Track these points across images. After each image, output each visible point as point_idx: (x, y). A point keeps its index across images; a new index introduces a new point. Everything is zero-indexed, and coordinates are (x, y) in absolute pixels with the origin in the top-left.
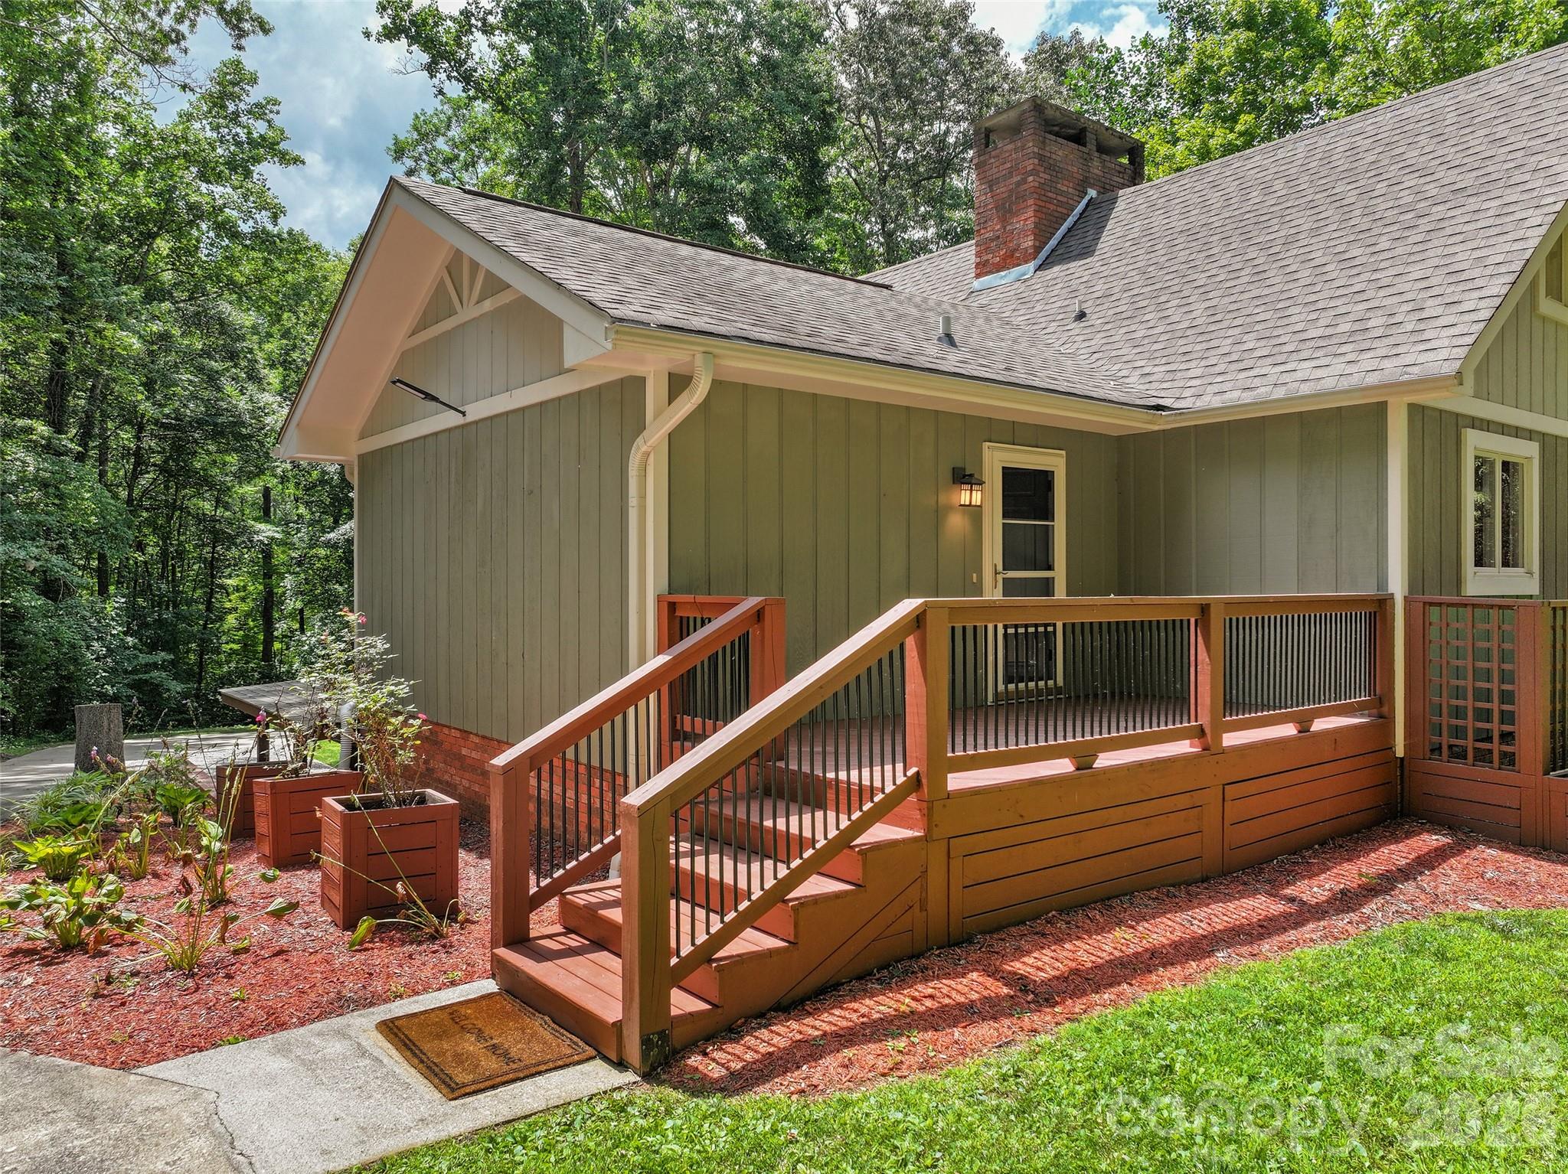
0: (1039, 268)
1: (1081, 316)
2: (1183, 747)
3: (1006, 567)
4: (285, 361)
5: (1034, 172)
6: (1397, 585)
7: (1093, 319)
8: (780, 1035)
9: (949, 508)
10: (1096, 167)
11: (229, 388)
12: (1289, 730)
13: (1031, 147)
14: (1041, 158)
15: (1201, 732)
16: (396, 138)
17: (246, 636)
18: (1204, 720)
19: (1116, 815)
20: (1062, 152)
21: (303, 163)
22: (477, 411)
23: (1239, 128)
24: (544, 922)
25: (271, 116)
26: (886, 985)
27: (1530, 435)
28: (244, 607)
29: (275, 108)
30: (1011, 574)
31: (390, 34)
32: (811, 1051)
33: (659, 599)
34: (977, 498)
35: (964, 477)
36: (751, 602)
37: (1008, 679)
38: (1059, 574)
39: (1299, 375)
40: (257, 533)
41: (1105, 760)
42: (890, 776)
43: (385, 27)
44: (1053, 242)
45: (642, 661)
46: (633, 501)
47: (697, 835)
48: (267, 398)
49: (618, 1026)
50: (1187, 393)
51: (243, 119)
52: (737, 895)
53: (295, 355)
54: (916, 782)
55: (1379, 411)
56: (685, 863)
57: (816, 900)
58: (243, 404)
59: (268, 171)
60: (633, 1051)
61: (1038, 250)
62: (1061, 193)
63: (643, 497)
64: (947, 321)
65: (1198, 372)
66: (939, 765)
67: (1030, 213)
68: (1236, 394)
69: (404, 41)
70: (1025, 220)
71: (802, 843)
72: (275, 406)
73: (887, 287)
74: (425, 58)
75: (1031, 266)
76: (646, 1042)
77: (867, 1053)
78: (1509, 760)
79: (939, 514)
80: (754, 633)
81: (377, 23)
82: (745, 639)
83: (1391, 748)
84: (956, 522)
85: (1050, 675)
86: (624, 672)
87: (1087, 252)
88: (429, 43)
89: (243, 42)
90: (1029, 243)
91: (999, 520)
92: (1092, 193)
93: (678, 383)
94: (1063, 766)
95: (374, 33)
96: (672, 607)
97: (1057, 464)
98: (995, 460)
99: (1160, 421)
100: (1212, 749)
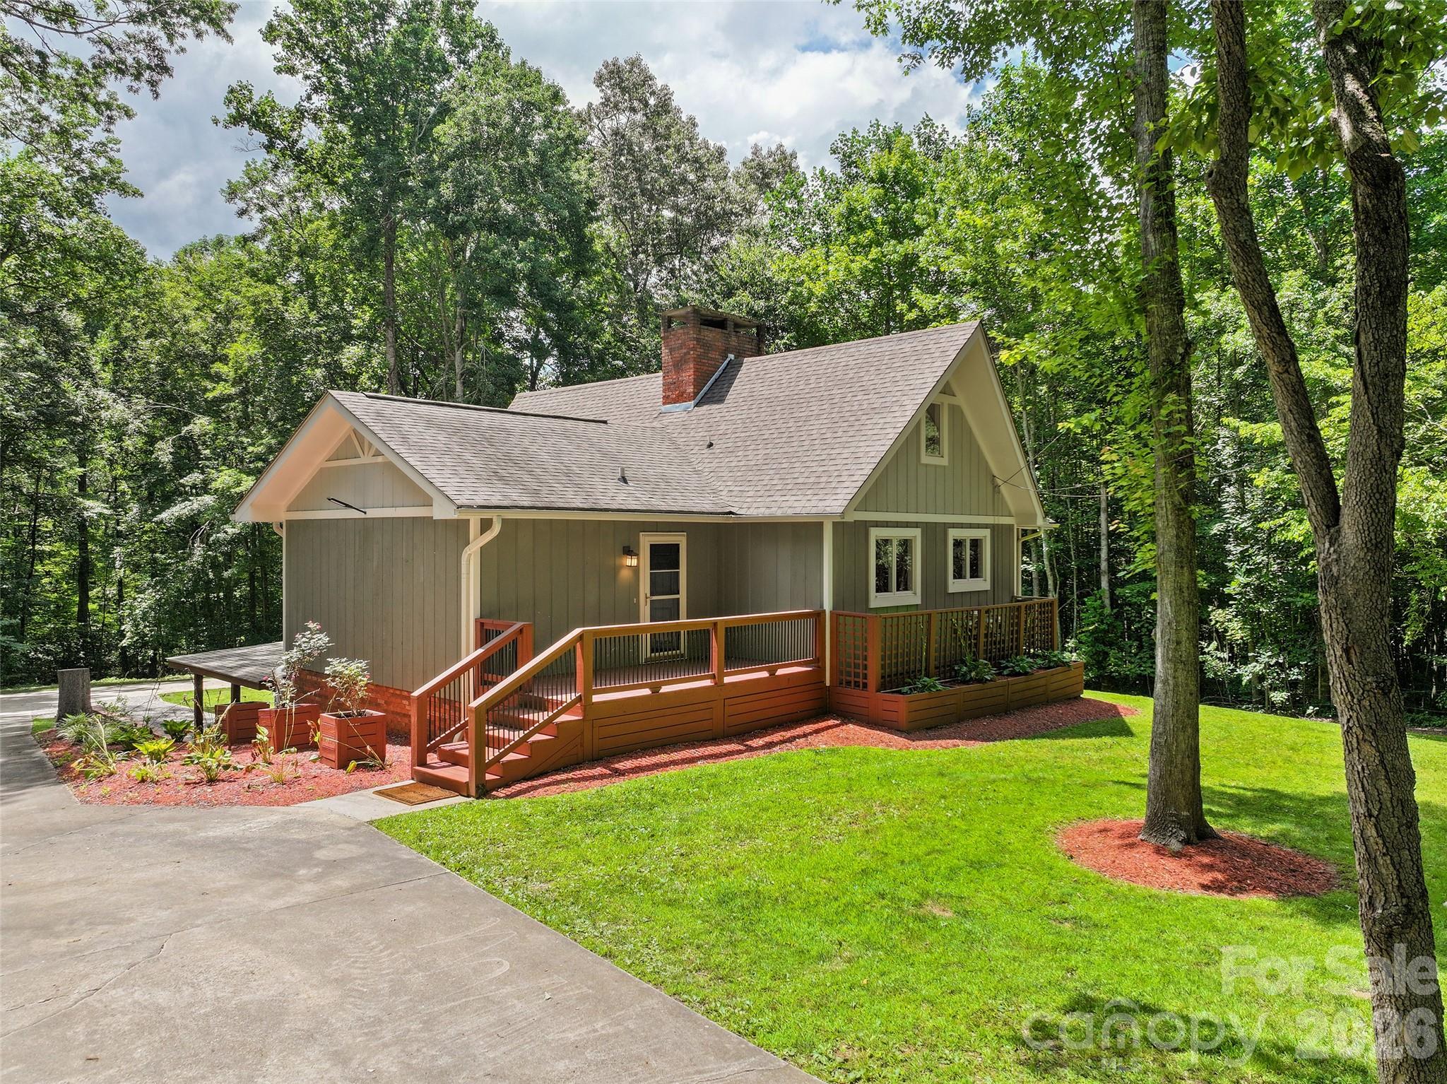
0: (697, 405)
1: (711, 445)
2: (708, 683)
3: (652, 594)
4: (117, 359)
5: (694, 349)
6: (828, 605)
7: (716, 449)
8: (525, 785)
9: (622, 567)
10: (734, 341)
11: (66, 384)
12: (765, 674)
13: (692, 334)
14: (698, 340)
15: (713, 677)
16: (230, 182)
17: (61, 598)
18: (715, 672)
19: (668, 712)
20: (711, 334)
21: (142, 195)
22: (373, 513)
23: (870, 257)
24: (432, 758)
25: (112, 153)
26: (565, 772)
27: (915, 525)
28: (57, 571)
29: (115, 147)
30: (655, 598)
31: (237, 119)
32: (535, 788)
33: (476, 620)
34: (634, 562)
35: (629, 551)
36: (518, 625)
37: (652, 651)
38: (683, 596)
39: (788, 504)
40: (85, 509)
41: (664, 689)
42: (568, 698)
43: (231, 116)
44: (706, 388)
45: (468, 654)
46: (464, 576)
47: (494, 724)
48: (101, 394)
49: (467, 783)
50: (745, 505)
51: (87, 156)
52: (509, 741)
53: (127, 354)
54: (579, 699)
55: (820, 525)
56: (491, 733)
57: (539, 742)
58: (79, 399)
59: (108, 200)
60: (473, 791)
61: (696, 394)
62: (712, 359)
63: (468, 574)
64: (623, 470)
65: (751, 494)
66: (589, 692)
67: (691, 372)
68: (762, 510)
69: (246, 126)
70: (688, 375)
71: (534, 722)
72: (110, 402)
73: (605, 422)
74: (264, 139)
75: (692, 403)
76: (477, 787)
77: (554, 788)
78: (865, 685)
79: (616, 570)
80: (520, 638)
81: (225, 112)
82: (515, 642)
83: (823, 682)
84: (625, 574)
85: (678, 648)
86: (458, 659)
87: (721, 400)
88: (268, 129)
89: (112, 127)
90: (690, 389)
91: (648, 571)
92: (731, 356)
93: (486, 525)
94: (647, 692)
95: (221, 120)
96: (482, 624)
97: (681, 540)
98: (646, 541)
99: (731, 520)
100: (719, 684)
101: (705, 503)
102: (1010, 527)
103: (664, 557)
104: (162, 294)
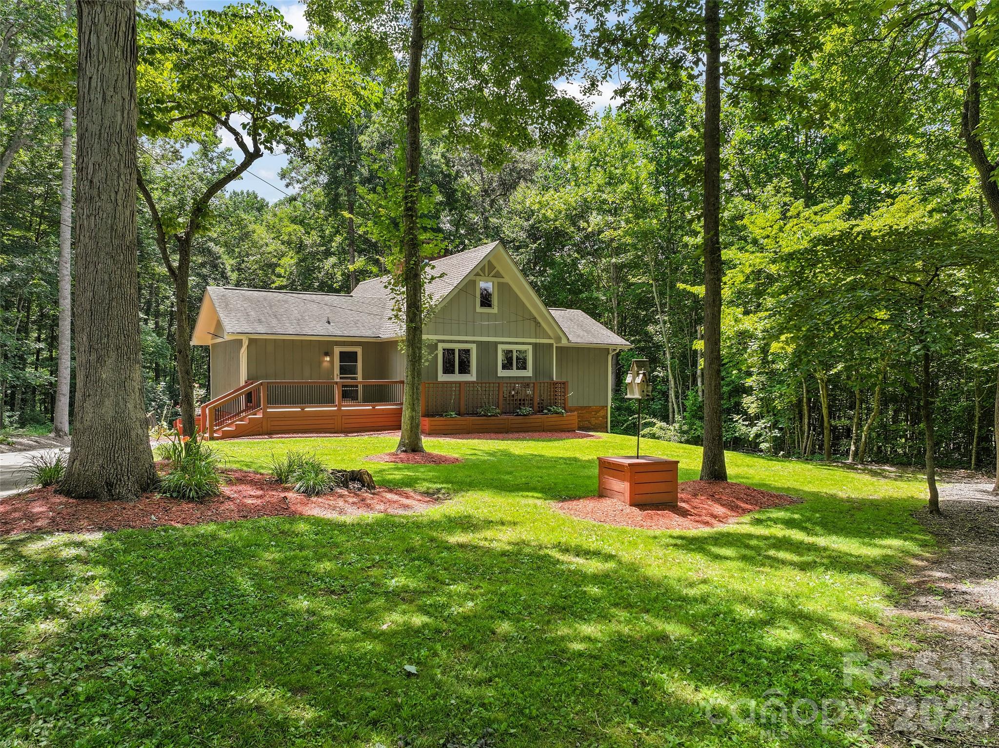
2: (333, 408)
3: (341, 374)
9: (323, 361)
12: (370, 407)
18: (337, 404)
19: (309, 418)
27: (473, 342)
30: (343, 376)
34: (331, 359)
35: (328, 354)
38: (359, 376)
41: (307, 409)
54: (261, 409)
73: (351, 296)
79: (320, 363)
84: (325, 365)
91: (338, 363)
94: (298, 409)
97: (359, 350)
98: (337, 350)
99: (378, 340)
100: (339, 410)
101: (368, 333)
102: (551, 345)
103: (348, 358)
104: (254, 232)
